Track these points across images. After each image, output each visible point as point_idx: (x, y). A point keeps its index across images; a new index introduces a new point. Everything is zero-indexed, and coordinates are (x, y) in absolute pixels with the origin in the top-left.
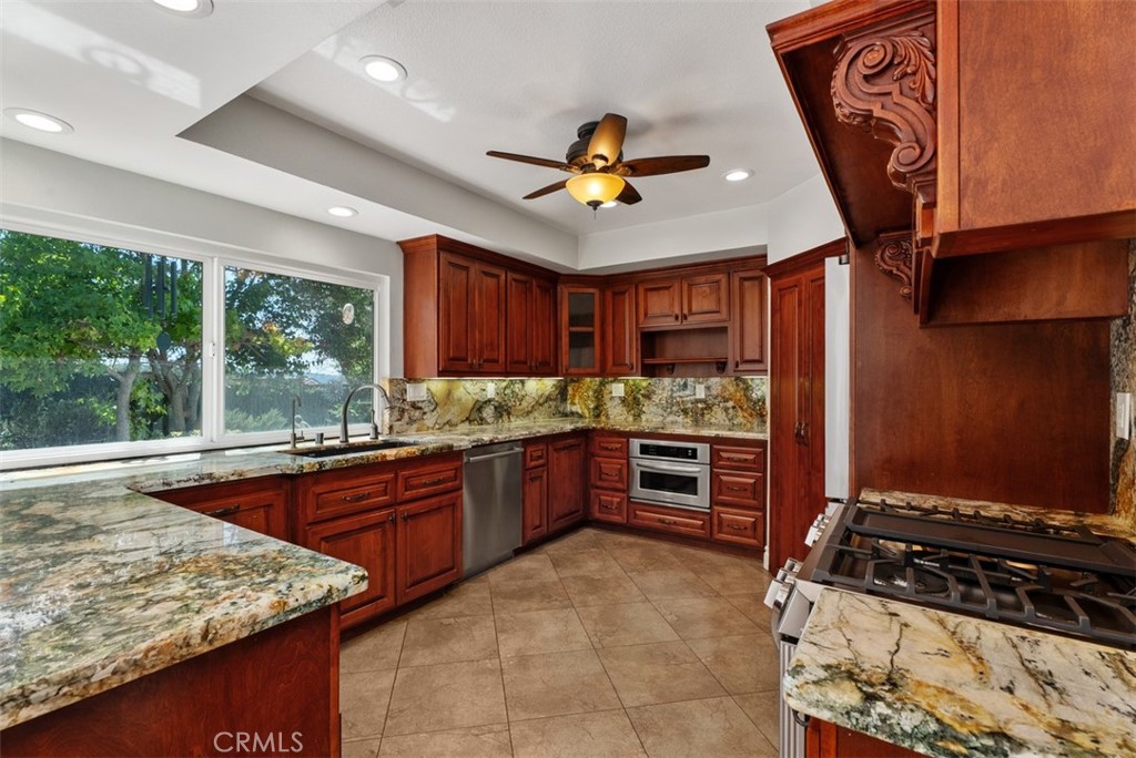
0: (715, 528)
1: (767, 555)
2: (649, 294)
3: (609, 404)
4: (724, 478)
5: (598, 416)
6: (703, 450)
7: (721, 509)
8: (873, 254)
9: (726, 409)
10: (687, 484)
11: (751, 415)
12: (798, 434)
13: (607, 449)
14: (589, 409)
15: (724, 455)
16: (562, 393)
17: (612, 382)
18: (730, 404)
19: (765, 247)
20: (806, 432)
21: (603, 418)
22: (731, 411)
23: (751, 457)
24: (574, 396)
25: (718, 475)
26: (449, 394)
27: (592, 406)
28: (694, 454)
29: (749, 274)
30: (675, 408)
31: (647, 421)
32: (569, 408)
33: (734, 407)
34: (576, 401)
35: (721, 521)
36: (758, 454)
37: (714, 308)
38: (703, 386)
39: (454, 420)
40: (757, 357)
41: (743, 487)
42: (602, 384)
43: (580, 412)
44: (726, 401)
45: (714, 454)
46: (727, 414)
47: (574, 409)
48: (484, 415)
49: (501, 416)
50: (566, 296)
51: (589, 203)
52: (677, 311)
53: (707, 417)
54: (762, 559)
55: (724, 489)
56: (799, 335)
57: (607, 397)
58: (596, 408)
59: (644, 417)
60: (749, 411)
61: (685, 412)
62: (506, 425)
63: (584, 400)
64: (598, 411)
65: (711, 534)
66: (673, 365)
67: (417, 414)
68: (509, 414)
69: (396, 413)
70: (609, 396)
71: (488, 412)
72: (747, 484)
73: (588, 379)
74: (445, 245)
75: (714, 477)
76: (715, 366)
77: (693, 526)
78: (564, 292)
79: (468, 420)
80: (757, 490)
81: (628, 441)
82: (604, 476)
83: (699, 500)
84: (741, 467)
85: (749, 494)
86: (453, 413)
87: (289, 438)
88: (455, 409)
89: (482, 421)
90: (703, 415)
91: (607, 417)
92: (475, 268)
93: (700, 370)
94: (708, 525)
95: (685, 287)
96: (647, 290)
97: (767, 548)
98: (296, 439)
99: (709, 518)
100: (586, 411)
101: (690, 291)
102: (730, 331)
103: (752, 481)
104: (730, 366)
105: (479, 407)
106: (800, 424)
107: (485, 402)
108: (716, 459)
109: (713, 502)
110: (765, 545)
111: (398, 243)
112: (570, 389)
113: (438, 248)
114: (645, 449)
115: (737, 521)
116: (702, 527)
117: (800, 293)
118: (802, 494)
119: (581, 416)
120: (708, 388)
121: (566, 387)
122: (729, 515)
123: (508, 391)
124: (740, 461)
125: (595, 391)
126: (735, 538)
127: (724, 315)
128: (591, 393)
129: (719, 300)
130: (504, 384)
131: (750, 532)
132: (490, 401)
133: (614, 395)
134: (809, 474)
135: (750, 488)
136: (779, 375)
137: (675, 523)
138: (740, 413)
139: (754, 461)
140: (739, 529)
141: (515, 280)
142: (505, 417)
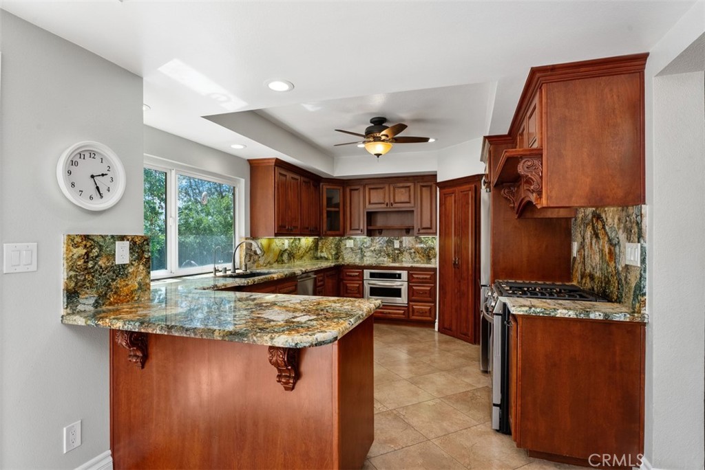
0: (411, 313)
1: (437, 324)
2: (372, 191)
3: (344, 252)
4: (414, 288)
5: (338, 258)
6: (404, 274)
7: (413, 303)
8: (500, 191)
9: (410, 253)
10: (396, 292)
11: (423, 256)
12: (455, 264)
13: (351, 276)
14: (332, 255)
15: (415, 276)
16: (316, 246)
17: (346, 239)
18: (413, 251)
19: (436, 172)
20: (458, 263)
21: (341, 260)
22: (413, 254)
23: (428, 277)
24: (323, 247)
25: (412, 286)
26: (269, 246)
27: (334, 253)
28: (399, 276)
29: (425, 184)
30: (383, 254)
31: (367, 260)
32: (319, 254)
33: (414, 252)
34: (324, 250)
35: (413, 309)
36: (431, 275)
37: (407, 200)
38: (398, 241)
39: (272, 261)
40: (429, 226)
41: (425, 292)
42: (340, 240)
43: (326, 256)
44: (410, 249)
45: (410, 276)
46: (411, 256)
47: (322, 255)
48: (284, 258)
49: (291, 259)
50: (325, 190)
51: (375, 154)
52: (387, 201)
53: (400, 258)
54: (434, 327)
55: (415, 293)
56: (455, 216)
57: (343, 248)
58: (336, 254)
59: (365, 259)
60: (422, 254)
61: (388, 255)
62: (293, 264)
63: (329, 250)
64: (337, 255)
65: (409, 316)
66: (382, 230)
67: (256, 257)
68: (294, 258)
69: (248, 257)
70: (344, 247)
71: (285, 257)
72: (426, 290)
73: (332, 238)
74: (279, 164)
75: (409, 288)
76: (404, 231)
77: (399, 314)
78: (324, 187)
79: (277, 261)
80: (432, 293)
81: (363, 271)
82: (349, 291)
83: (403, 300)
84: (423, 282)
85: (427, 295)
86: (271, 257)
87: (213, 270)
88: (272, 255)
89: (283, 262)
90: (398, 256)
91: (343, 259)
92: (290, 175)
93: (396, 233)
94: (406, 313)
95: (392, 189)
96: (370, 189)
97: (437, 320)
98: (216, 271)
99: (408, 309)
100: (330, 256)
101: (394, 190)
102: (415, 213)
103: (429, 288)
104: (416, 230)
105: (282, 253)
106: (455, 259)
107: (284, 251)
108: (411, 278)
109: (409, 300)
110: (436, 319)
111: (248, 160)
112: (320, 243)
113: (275, 165)
114: (372, 275)
115: (422, 309)
116: (403, 314)
117: (455, 196)
118: (456, 291)
119: (327, 259)
120: (401, 242)
121: (318, 242)
122: (417, 306)
123: (293, 245)
124: (423, 278)
125: (336, 244)
126: (420, 318)
127: (412, 205)
128: (333, 246)
129: (410, 196)
130: (292, 240)
131: (428, 314)
132: (286, 250)
133: (347, 246)
134: (460, 282)
135: (428, 292)
136: (444, 235)
137: (389, 313)
138: (418, 255)
139: (430, 279)
140: (423, 313)
141: (304, 181)
142: (292, 260)
